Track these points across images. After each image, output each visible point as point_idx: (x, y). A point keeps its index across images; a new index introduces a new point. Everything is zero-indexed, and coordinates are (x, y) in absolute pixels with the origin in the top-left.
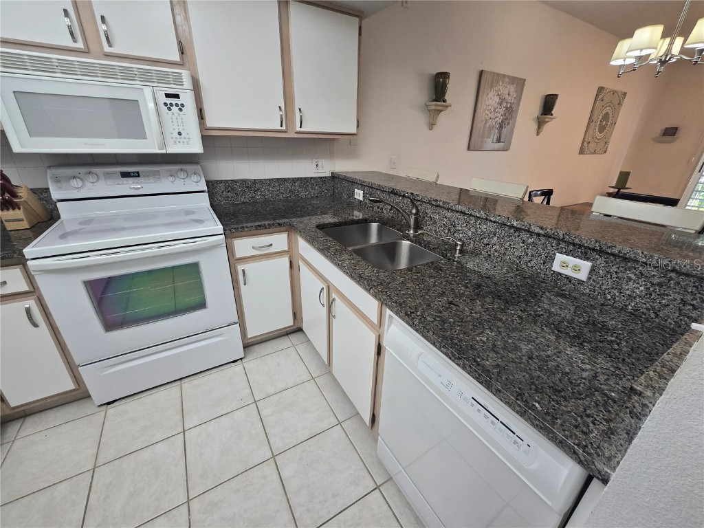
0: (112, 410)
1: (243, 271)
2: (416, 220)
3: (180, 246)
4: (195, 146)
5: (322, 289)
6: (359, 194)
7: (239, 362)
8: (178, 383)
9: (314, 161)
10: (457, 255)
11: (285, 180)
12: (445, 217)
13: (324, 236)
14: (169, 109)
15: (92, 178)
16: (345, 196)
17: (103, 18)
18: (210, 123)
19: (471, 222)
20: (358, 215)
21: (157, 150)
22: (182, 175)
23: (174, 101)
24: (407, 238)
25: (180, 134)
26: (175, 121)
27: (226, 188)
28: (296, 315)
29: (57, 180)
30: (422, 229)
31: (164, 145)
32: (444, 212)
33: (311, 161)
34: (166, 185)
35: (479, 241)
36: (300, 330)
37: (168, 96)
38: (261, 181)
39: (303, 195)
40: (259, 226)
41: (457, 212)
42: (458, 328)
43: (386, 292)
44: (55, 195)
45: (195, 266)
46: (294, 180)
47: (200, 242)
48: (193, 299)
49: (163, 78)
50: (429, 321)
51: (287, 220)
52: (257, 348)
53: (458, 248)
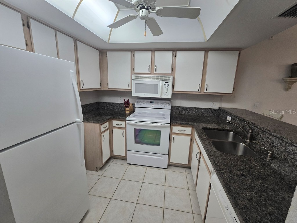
0: (130, 166)
1: (174, 137)
2: (251, 135)
3: (157, 125)
4: (169, 96)
5: (198, 152)
6: (229, 118)
7: (165, 169)
8: (146, 167)
9: (212, 102)
10: (269, 158)
11: (198, 108)
12: (268, 138)
13: (203, 132)
14: (165, 86)
15: (144, 102)
16: (223, 118)
17: (156, 65)
18: (175, 89)
19: (283, 144)
20: (227, 128)
21: (159, 97)
22: (164, 104)
23: (167, 84)
24: (245, 143)
25: (166, 93)
26: (166, 89)
27: (177, 109)
28: (189, 161)
29: (137, 102)
30: (256, 140)
31: (161, 95)
32: (268, 135)
33: (210, 102)
34: (160, 106)
35: (288, 156)
36: (190, 168)
37: (165, 83)
38: (189, 108)
39: (205, 115)
40: (182, 123)
41: (275, 136)
42: (238, 185)
43: (214, 159)
44: (136, 106)
45: (160, 131)
46: (202, 109)
47: (163, 125)
48: (157, 142)
49: (165, 78)
50: (225, 176)
51: (192, 123)
52: (172, 168)
53: (269, 155)
